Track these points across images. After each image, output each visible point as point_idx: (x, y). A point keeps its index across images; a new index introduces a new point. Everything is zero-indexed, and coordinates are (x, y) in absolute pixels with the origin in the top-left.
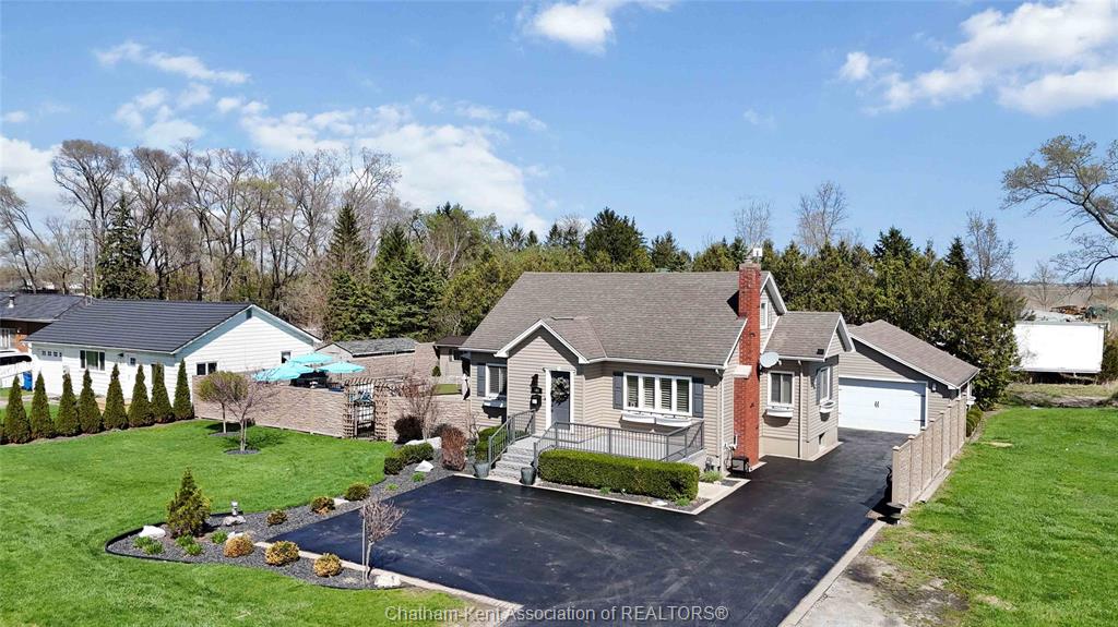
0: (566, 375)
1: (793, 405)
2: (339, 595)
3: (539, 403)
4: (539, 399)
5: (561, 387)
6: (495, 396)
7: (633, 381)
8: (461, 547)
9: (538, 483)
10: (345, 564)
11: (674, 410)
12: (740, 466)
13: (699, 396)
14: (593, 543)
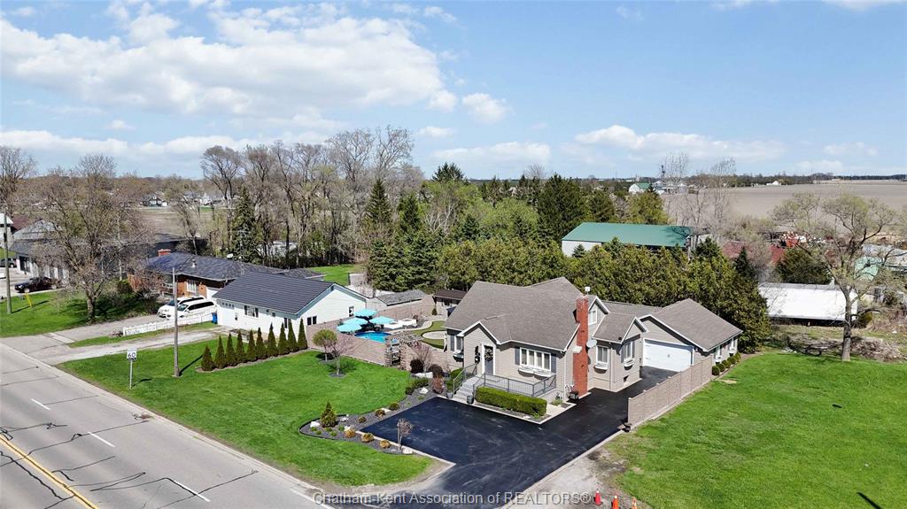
0: (492, 348)
1: (607, 363)
2: (390, 457)
3: (479, 361)
4: (479, 358)
5: (489, 353)
6: (459, 352)
7: (524, 352)
8: (436, 437)
9: (475, 404)
10: (392, 443)
11: (543, 368)
12: (573, 397)
13: (554, 363)
14: (489, 437)
